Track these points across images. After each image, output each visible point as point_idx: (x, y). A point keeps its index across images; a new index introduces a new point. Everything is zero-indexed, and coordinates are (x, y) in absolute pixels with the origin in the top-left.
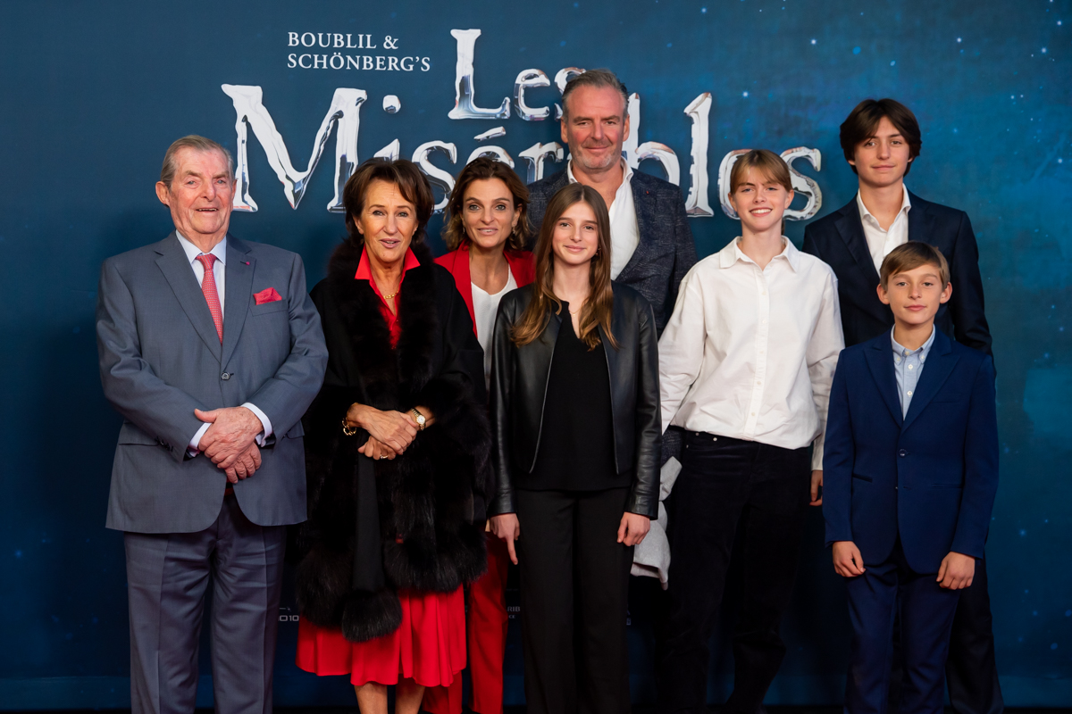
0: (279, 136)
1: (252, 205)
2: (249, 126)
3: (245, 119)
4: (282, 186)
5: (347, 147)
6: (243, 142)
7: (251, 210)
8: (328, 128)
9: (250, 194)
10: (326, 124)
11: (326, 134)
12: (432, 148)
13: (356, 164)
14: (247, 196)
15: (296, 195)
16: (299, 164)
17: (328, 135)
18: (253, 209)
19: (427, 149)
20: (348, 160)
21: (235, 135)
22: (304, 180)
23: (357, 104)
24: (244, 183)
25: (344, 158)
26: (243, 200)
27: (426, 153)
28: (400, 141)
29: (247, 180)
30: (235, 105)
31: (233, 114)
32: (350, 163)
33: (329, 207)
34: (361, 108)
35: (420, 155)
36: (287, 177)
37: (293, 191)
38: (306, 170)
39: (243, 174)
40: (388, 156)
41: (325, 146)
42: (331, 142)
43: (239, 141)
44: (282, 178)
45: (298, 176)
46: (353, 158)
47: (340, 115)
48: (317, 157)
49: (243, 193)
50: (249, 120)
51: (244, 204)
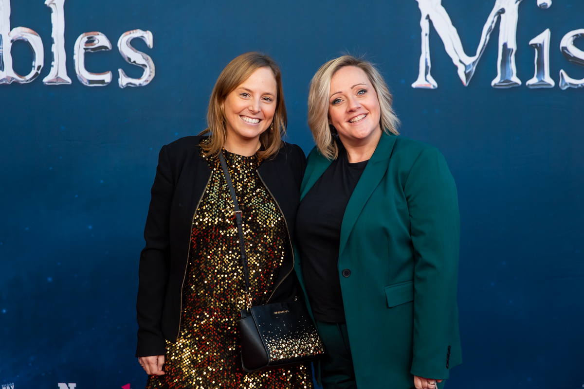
0: (454, 30)
1: (432, 83)
2: (431, 22)
3: (428, 17)
4: (456, 68)
5: (508, 36)
6: (426, 35)
7: (432, 87)
8: (493, 22)
9: (432, 75)
10: (491, 19)
11: (491, 27)
12: (577, 35)
13: (515, 49)
14: (429, 77)
15: (467, 75)
16: (470, 51)
17: (493, 27)
18: (434, 86)
19: (573, 36)
20: (509, 46)
21: (420, 30)
22: (474, 63)
23: (516, 2)
24: (427, 67)
25: (505, 45)
26: (426, 80)
27: (572, 39)
28: (551, 31)
29: (429, 64)
30: (421, 6)
31: (419, 14)
32: (510, 49)
33: (493, 83)
34: (520, 6)
35: (567, 41)
36: (461, 61)
37: (465, 72)
38: (474, 55)
39: (426, 60)
40: (541, 42)
41: (490, 36)
42: (495, 33)
43: (423, 34)
44: (456, 62)
45: (469, 60)
46: (512, 45)
47: (502, 11)
48: (484, 45)
49: (426, 73)
50: (431, 18)
51: (427, 83)
